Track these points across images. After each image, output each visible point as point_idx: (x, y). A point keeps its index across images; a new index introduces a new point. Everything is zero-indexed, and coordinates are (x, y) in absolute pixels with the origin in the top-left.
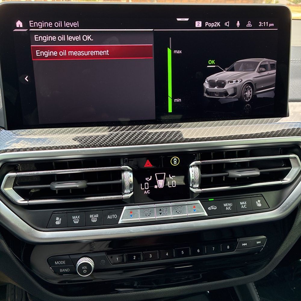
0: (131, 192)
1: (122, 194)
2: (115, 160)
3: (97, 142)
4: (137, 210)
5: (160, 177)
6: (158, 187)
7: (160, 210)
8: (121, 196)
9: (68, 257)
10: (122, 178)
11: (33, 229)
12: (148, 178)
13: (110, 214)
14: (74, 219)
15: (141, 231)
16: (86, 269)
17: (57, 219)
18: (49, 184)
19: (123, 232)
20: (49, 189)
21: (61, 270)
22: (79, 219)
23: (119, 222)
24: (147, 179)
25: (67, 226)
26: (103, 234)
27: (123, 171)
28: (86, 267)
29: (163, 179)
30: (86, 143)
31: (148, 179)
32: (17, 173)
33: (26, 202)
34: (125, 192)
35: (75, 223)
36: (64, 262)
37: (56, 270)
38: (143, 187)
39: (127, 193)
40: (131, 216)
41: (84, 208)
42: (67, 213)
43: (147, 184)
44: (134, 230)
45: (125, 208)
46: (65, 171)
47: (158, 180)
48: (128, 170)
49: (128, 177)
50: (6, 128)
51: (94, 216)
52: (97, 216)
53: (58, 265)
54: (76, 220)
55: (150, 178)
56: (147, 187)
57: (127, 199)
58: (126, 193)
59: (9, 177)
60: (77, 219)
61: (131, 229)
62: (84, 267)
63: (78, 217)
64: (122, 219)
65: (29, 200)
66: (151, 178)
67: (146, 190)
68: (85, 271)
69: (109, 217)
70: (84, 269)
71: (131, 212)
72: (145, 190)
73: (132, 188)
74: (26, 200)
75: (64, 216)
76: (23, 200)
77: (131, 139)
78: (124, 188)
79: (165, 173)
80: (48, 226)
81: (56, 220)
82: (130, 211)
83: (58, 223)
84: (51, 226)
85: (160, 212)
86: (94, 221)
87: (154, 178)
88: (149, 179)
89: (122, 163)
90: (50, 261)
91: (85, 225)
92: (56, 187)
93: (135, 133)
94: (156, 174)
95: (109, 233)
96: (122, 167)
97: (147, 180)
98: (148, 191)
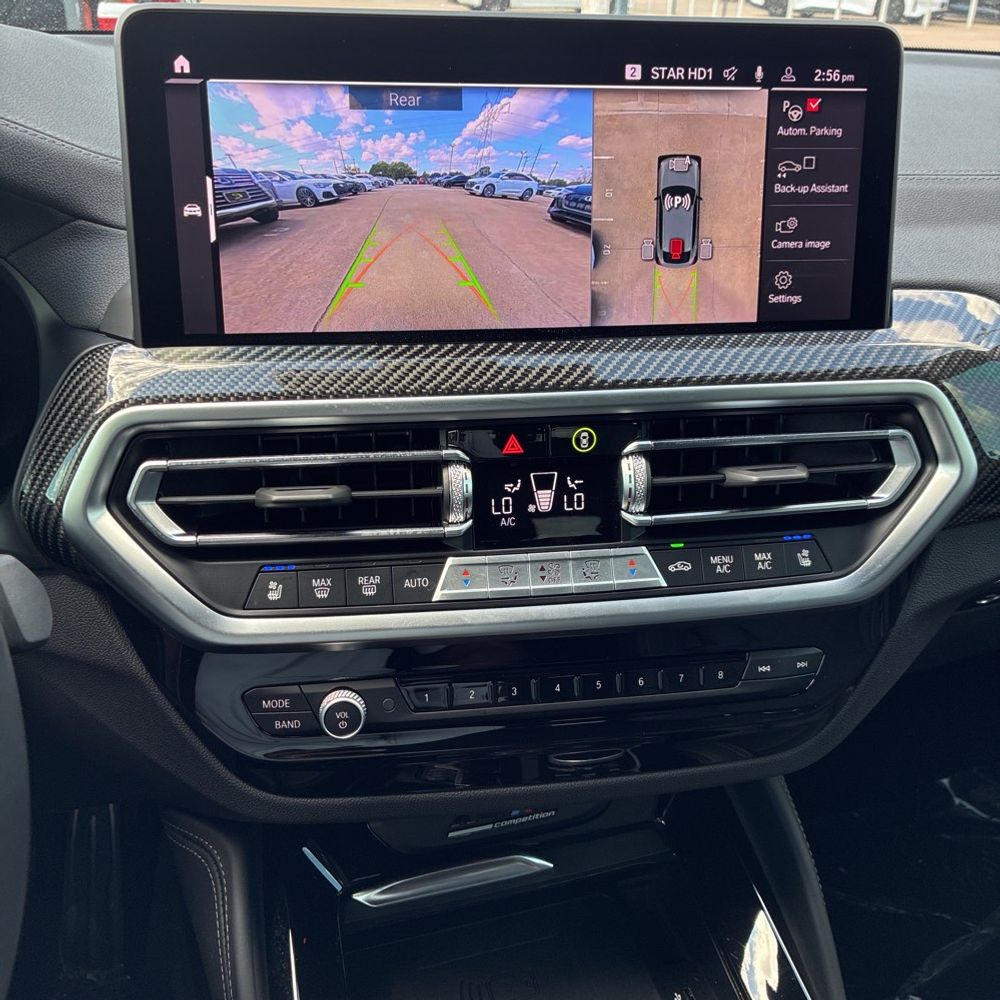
0: (466, 520)
1: (441, 525)
2: (425, 432)
3: (380, 385)
4: (482, 567)
5: (544, 484)
6: (537, 509)
7: (542, 569)
8: (441, 529)
9: (295, 689)
10: (445, 481)
11: (209, 610)
12: (512, 485)
13: (411, 575)
14: (315, 587)
15: (492, 621)
16: (345, 719)
17: (273, 585)
18: (253, 493)
19: (446, 623)
20: (251, 503)
21: (278, 725)
22: (328, 587)
23: (437, 597)
24: (508, 487)
25: (298, 603)
26: (392, 626)
27: (447, 462)
28: (346, 714)
29: (551, 488)
30: (352, 386)
31: (512, 488)
32: (170, 462)
33: (191, 539)
34: (452, 518)
35: (319, 596)
36: (286, 703)
37: (264, 724)
38: (498, 508)
39: (457, 523)
40: (466, 582)
41: (342, 559)
42: (297, 571)
43: (507, 502)
44: (472, 618)
45: (450, 561)
46: (295, 460)
47: (538, 489)
48: (460, 462)
49: (459, 479)
50: (140, 340)
51: (369, 579)
52: (377, 579)
53: (270, 710)
54: (321, 588)
55: (515, 485)
56: (507, 509)
57: (453, 538)
58: (452, 523)
59: (150, 470)
60: (323, 586)
61: (465, 615)
62: (340, 714)
63: (326, 582)
64: (442, 589)
65: (198, 534)
66: (519, 485)
67: (507, 517)
68: (343, 725)
69: (408, 584)
70: (341, 719)
71: (466, 573)
72: (503, 515)
73: (470, 510)
74: (192, 534)
75: (291, 578)
76: (182, 531)
77: (470, 378)
78: (449, 510)
79: (556, 474)
80: (249, 602)
81: (268, 590)
82: (463, 569)
83: (273, 596)
84: (256, 603)
85: (542, 574)
86: (369, 592)
87: (526, 484)
88: (515, 489)
89: (443, 442)
90: (250, 700)
91: (346, 602)
92: (275, 498)
93: (479, 363)
94: (532, 475)
95: (408, 626)
96: (444, 452)
97: (509, 490)
98: (510, 520)
